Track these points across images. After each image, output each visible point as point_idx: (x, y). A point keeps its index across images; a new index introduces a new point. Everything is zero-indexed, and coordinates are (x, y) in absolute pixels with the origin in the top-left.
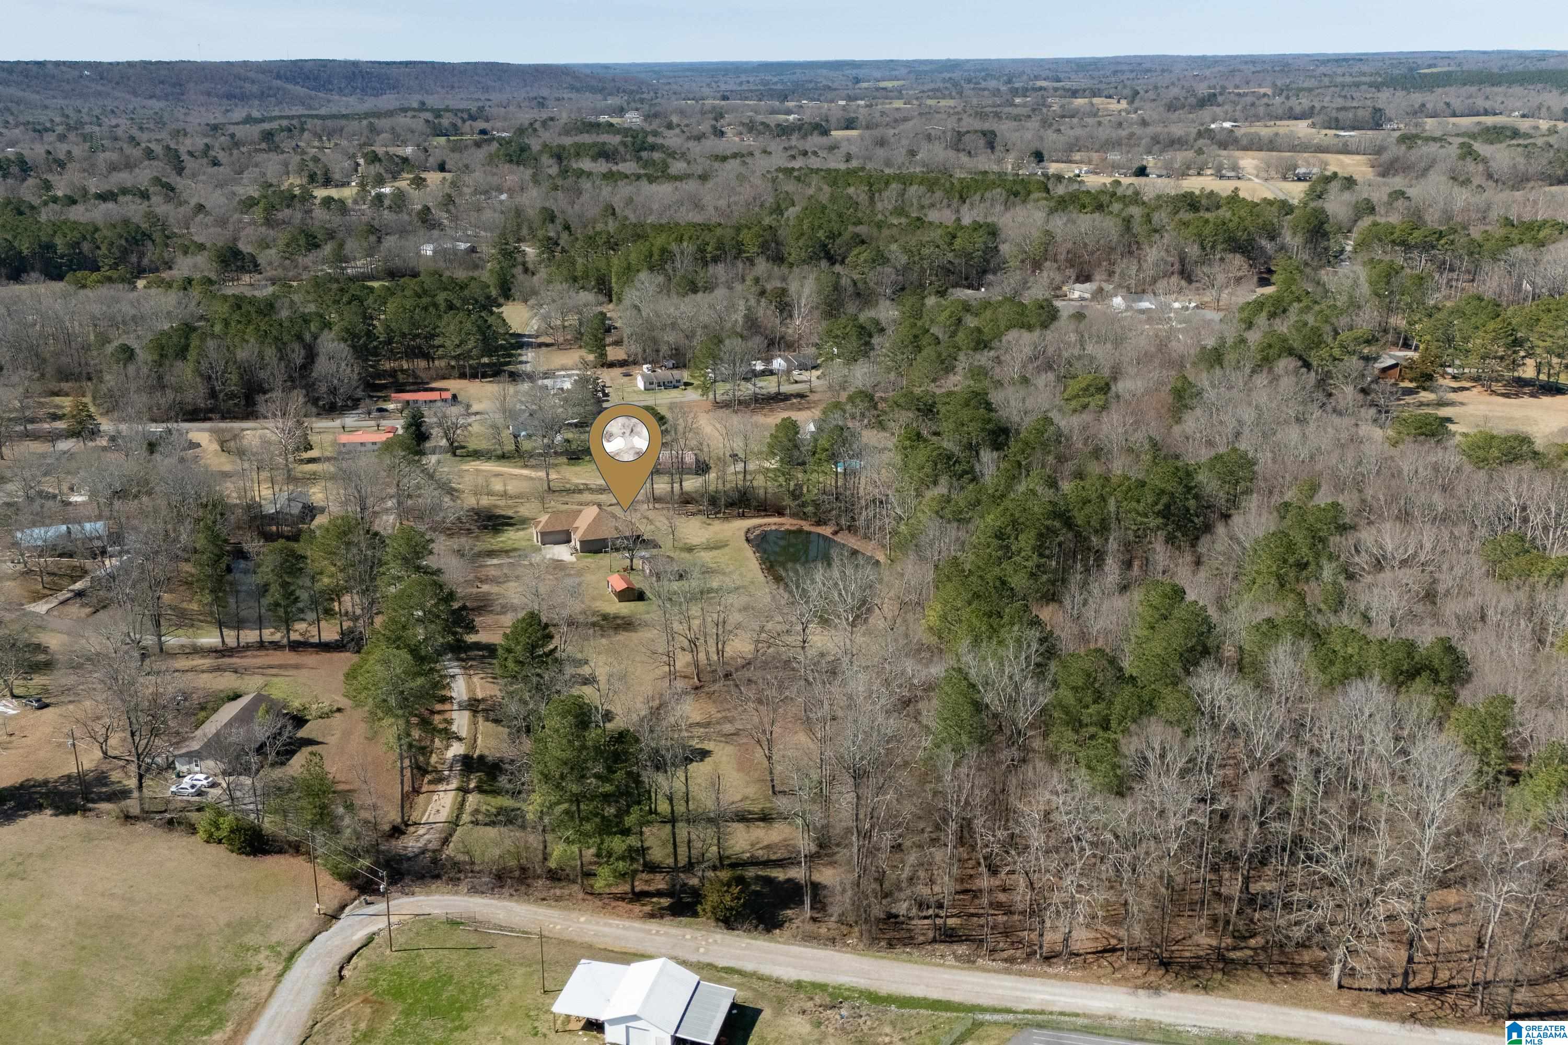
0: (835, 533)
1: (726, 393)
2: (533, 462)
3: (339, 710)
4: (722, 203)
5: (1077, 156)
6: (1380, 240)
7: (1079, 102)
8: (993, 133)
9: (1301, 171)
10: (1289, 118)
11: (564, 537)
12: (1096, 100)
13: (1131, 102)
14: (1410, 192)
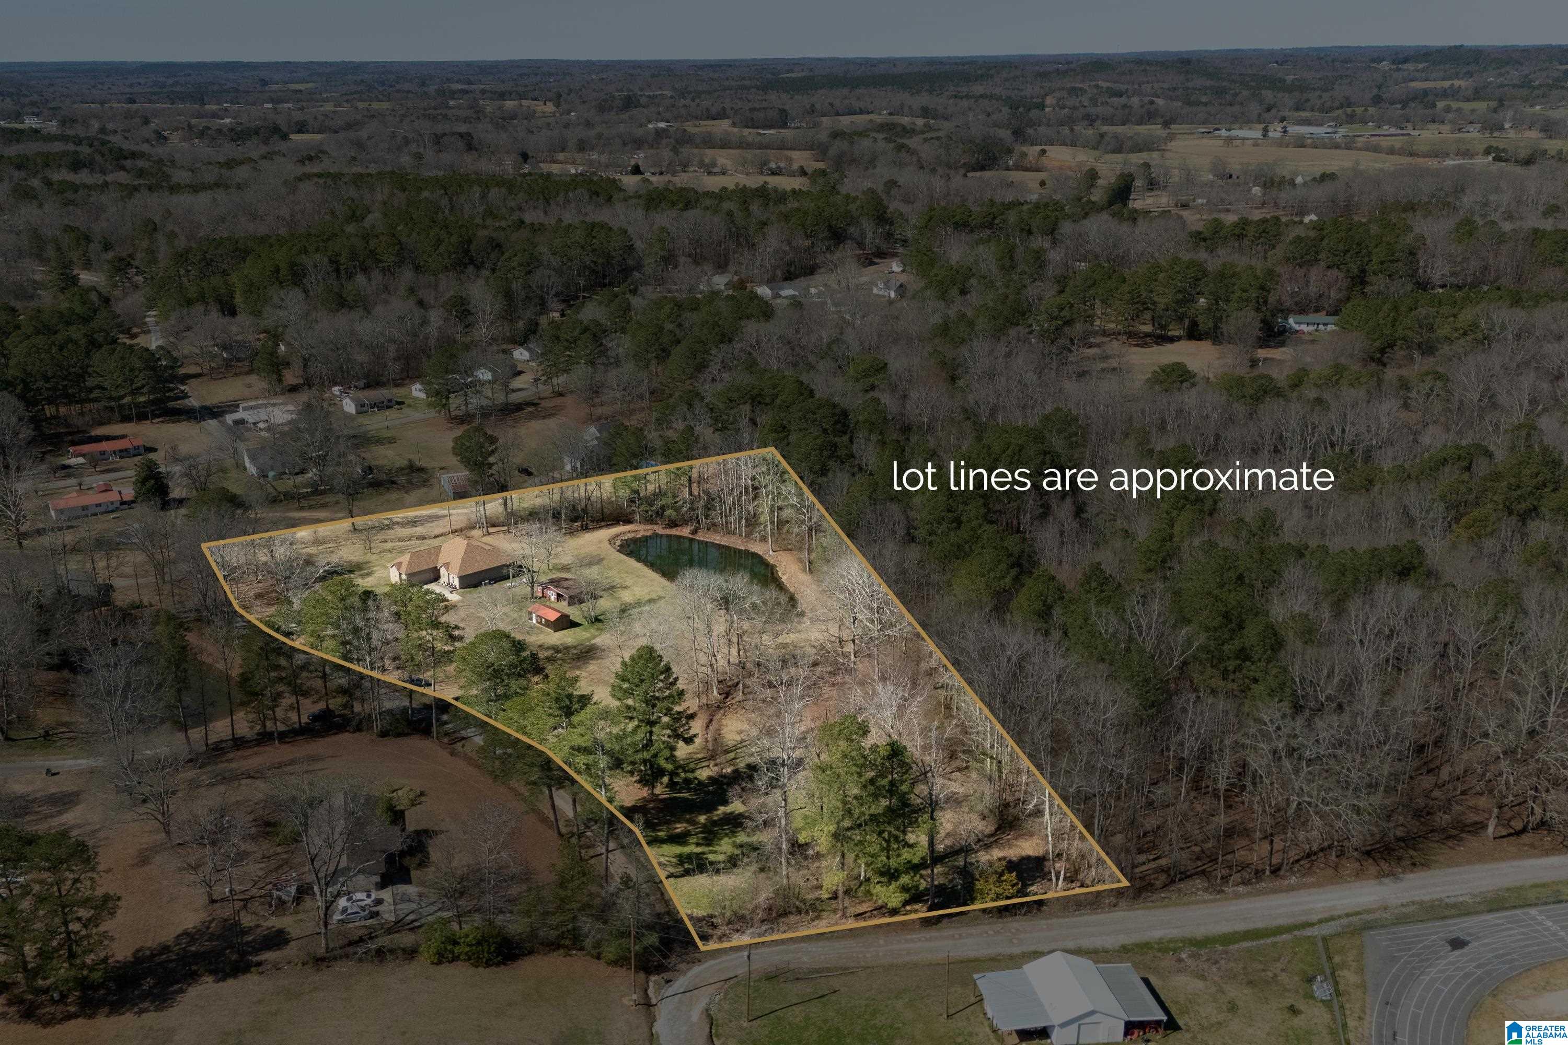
0: (694, 532)
1: (458, 408)
2: (304, 503)
3: (422, 794)
4: (285, 212)
5: (561, 156)
6: (944, 223)
7: (510, 104)
8: (469, 134)
9: (773, 165)
10: (708, 118)
11: (429, 576)
12: (525, 103)
13: (558, 105)
14: (901, 181)
